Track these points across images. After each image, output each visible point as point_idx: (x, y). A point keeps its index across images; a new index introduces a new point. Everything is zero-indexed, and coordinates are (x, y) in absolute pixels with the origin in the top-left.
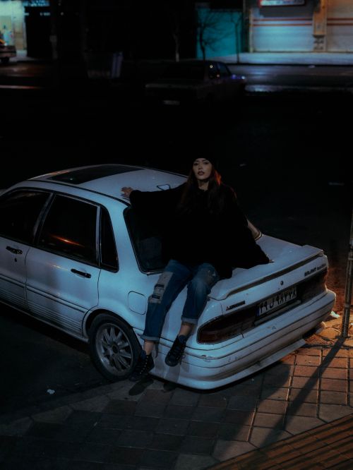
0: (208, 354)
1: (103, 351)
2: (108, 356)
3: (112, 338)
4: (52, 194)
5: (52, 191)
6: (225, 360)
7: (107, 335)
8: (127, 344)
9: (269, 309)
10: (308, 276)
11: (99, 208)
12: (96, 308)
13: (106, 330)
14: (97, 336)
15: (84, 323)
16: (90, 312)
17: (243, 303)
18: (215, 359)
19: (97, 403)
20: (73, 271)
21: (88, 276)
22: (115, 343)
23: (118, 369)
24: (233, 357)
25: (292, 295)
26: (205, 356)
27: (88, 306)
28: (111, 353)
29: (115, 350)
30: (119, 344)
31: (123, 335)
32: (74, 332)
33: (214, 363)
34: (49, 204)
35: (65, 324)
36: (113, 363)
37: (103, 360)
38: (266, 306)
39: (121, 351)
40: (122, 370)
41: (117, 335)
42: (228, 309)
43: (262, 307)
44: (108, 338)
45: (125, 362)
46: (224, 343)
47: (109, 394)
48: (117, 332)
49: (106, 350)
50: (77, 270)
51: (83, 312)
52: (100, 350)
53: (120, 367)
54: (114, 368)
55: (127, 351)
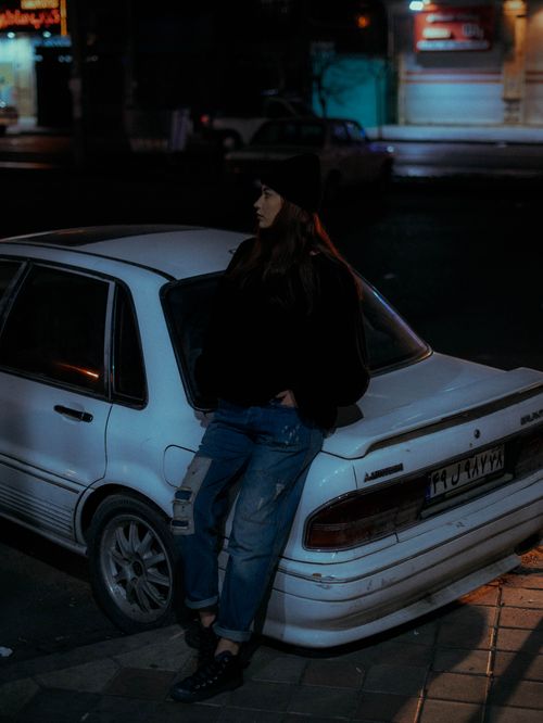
0: (325, 572)
1: (115, 572)
2: (123, 582)
3: (134, 544)
4: (24, 264)
5: (24, 259)
6: (362, 586)
7: (122, 538)
8: (161, 557)
9: (450, 486)
10: (528, 425)
11: (112, 284)
12: (101, 483)
13: (121, 529)
14: (103, 544)
15: (79, 514)
16: (90, 491)
17: (399, 468)
18: (340, 581)
19: (93, 673)
20: (59, 409)
21: (88, 418)
22: (138, 555)
23: (142, 607)
24: (377, 581)
25: (495, 462)
26: (319, 575)
27: (85, 478)
28: (130, 574)
29: (138, 569)
30: (145, 557)
31: (153, 538)
32: (59, 534)
33: (338, 590)
34: (19, 283)
35: (42, 519)
36: (133, 596)
37: (114, 589)
38: (444, 479)
39: (149, 570)
40: (151, 611)
41: (141, 538)
42: (367, 479)
43: (436, 481)
44: (126, 545)
45: (156, 595)
46: (359, 551)
47: (118, 657)
48: (142, 532)
49: (119, 568)
50: (66, 406)
51: (77, 492)
52: (109, 568)
53: (146, 603)
54: (135, 606)
55: (160, 571)
